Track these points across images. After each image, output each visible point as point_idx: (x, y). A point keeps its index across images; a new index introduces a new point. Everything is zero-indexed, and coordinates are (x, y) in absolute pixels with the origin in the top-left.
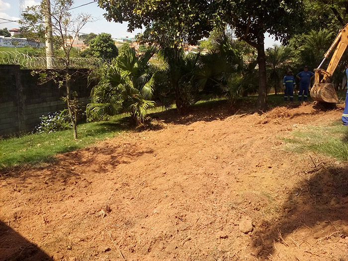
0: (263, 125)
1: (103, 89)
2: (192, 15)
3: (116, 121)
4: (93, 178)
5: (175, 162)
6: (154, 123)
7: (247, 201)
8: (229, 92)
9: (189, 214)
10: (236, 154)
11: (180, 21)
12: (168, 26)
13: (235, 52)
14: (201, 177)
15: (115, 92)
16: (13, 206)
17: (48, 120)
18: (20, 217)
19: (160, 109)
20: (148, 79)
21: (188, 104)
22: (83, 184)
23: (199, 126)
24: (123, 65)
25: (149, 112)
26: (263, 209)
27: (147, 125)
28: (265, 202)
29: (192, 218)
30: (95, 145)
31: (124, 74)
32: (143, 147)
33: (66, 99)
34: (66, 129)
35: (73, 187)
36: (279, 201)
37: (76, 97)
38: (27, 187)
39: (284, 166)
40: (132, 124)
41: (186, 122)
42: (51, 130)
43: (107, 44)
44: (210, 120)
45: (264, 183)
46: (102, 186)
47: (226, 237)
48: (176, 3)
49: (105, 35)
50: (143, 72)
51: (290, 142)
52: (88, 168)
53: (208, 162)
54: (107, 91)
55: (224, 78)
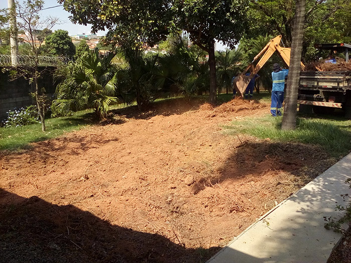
0: (212, 118)
1: (69, 86)
2: (151, 22)
3: (80, 117)
4: (69, 158)
5: (138, 145)
6: (117, 118)
7: (191, 166)
8: (184, 90)
9: (149, 176)
10: (187, 139)
11: (141, 26)
12: (129, 30)
13: (190, 55)
14: (159, 154)
15: (79, 89)
16: (5, 179)
17: (15, 115)
18: (13, 186)
19: (122, 106)
20: (111, 77)
21: (148, 101)
22: (61, 163)
23: (158, 119)
24: (87, 64)
25: (112, 108)
26: (202, 172)
27: (110, 120)
28: (203, 167)
29: (151, 178)
30: (64, 136)
31: (88, 72)
32: (109, 136)
33: (34, 94)
34: (33, 123)
35: (52, 165)
36: (214, 167)
37: (45, 93)
38: (12, 166)
39: (220, 145)
40: (95, 119)
41: (146, 117)
42: (17, 124)
43: (63, 41)
44: (168, 115)
45: (205, 156)
46: (77, 164)
47: (175, 188)
48: (137, 9)
49: (61, 32)
50: (106, 71)
51: (227, 128)
52: (63, 152)
53: (165, 145)
54: (73, 88)
55: (180, 78)
